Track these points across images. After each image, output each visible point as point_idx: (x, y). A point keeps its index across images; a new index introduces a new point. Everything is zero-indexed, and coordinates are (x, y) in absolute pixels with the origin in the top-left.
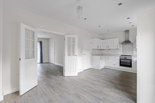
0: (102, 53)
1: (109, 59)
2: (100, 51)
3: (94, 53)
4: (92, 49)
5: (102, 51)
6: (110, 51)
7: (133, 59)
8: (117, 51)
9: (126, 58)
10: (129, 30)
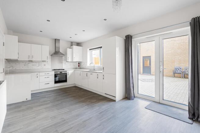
1: (38, 77)
9: (62, 73)
10: (59, 40)
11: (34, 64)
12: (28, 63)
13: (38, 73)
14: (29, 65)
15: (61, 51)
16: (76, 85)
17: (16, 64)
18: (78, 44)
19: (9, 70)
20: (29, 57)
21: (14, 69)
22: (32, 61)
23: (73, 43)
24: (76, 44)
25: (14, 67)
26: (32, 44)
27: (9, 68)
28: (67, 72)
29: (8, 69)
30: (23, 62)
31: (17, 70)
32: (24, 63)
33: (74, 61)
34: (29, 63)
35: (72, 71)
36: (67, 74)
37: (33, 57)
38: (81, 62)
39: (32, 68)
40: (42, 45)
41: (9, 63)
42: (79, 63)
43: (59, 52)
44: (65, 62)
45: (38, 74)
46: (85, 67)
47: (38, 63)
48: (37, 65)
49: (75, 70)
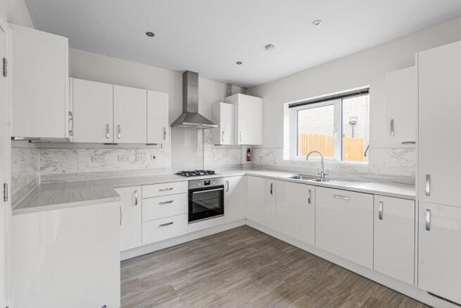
0: (49, 171)
1: (140, 202)
5: (53, 156)
7: (227, 182)
8: (150, 152)
9: (209, 184)
10: (197, 74)
11: (122, 153)
13: (138, 189)
14: (107, 157)
15: (202, 110)
16: (248, 224)
17: (64, 154)
19: (42, 176)
20: (108, 131)
21: (59, 171)
22: (116, 144)
23: (233, 87)
24: (240, 89)
25: (58, 165)
26: (115, 86)
27: (42, 169)
28: (225, 180)
29: (39, 174)
30: (88, 149)
31: (69, 175)
32: (91, 151)
33: (239, 143)
34: (106, 153)
35: (240, 177)
36: (225, 189)
37: (119, 131)
38: (255, 147)
39: (115, 169)
40: (147, 88)
41: (43, 152)
42: (249, 151)
43: (197, 113)
44: (210, 146)
45: (139, 192)
46: (272, 164)
47: (133, 152)
48: (132, 158)
49: (246, 175)
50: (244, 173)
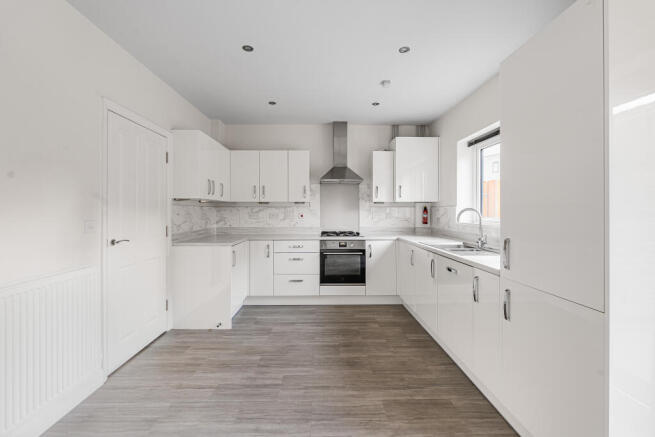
0: (221, 224)
1: (271, 255)
2: (213, 214)
3: (185, 228)
4: (170, 201)
5: (226, 213)
6: (265, 214)
7: (370, 246)
8: (298, 210)
9: (345, 246)
10: (346, 123)
11: (274, 211)
12: (257, 209)
13: (271, 243)
14: (261, 214)
15: (352, 164)
18: (425, 128)
20: (255, 191)
21: (227, 225)
22: (267, 203)
23: (401, 129)
24: (413, 128)
25: (227, 220)
27: (217, 222)
28: (367, 243)
29: (215, 226)
30: (246, 207)
31: (233, 228)
32: (249, 210)
33: (398, 200)
34: (260, 210)
35: (389, 243)
37: (264, 192)
38: (433, 205)
39: (266, 226)
40: (288, 149)
42: (425, 210)
43: (346, 168)
45: (271, 247)
47: (282, 210)
48: (281, 216)
49: (398, 239)
50: (395, 238)
